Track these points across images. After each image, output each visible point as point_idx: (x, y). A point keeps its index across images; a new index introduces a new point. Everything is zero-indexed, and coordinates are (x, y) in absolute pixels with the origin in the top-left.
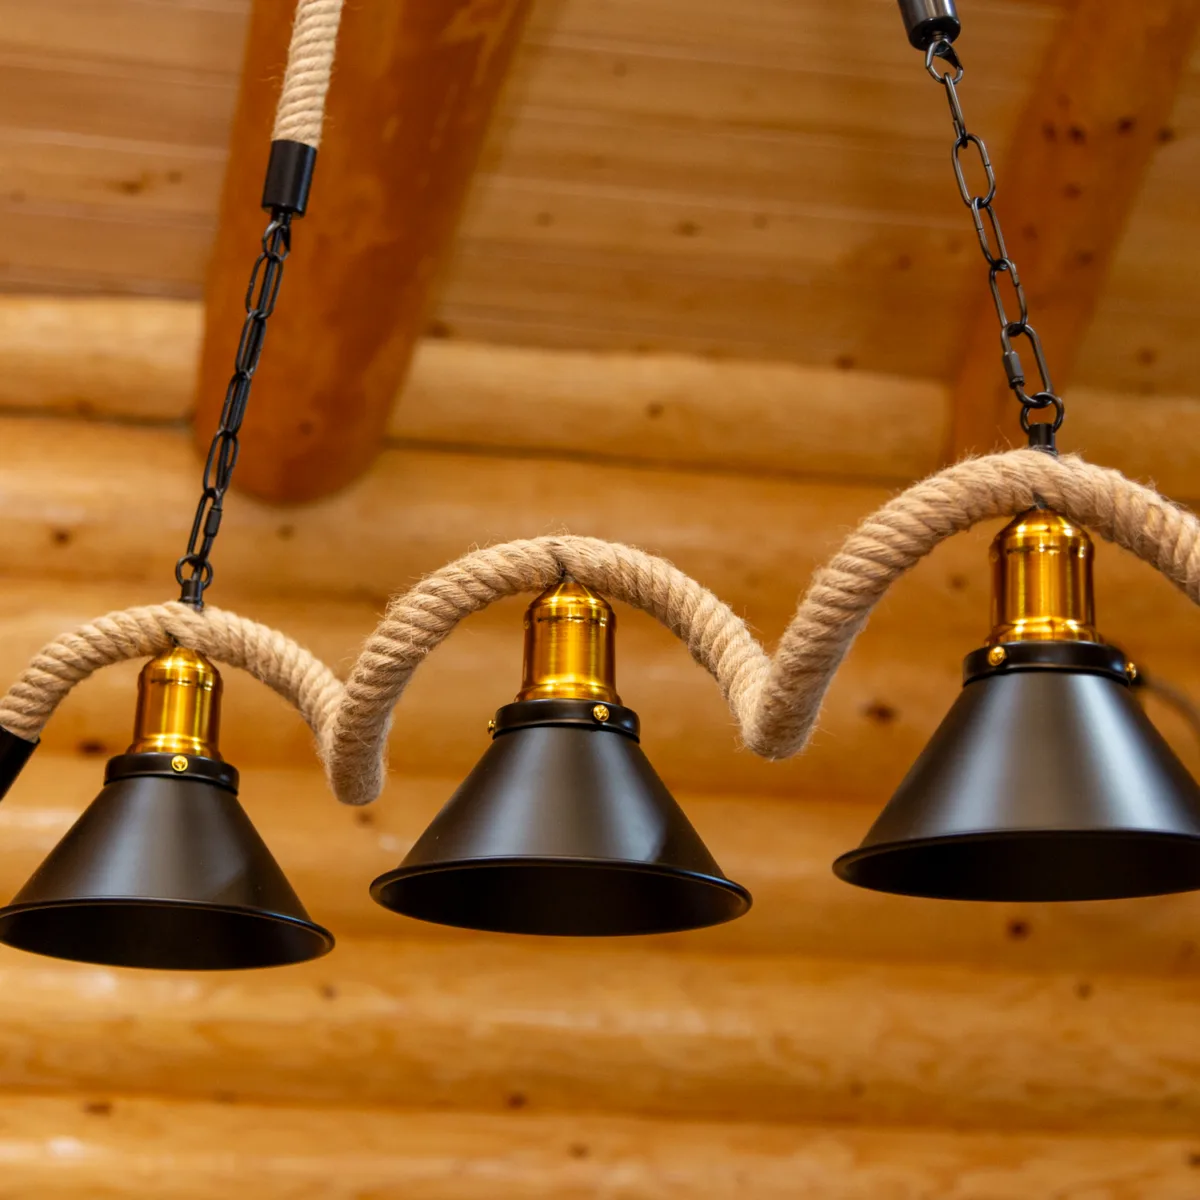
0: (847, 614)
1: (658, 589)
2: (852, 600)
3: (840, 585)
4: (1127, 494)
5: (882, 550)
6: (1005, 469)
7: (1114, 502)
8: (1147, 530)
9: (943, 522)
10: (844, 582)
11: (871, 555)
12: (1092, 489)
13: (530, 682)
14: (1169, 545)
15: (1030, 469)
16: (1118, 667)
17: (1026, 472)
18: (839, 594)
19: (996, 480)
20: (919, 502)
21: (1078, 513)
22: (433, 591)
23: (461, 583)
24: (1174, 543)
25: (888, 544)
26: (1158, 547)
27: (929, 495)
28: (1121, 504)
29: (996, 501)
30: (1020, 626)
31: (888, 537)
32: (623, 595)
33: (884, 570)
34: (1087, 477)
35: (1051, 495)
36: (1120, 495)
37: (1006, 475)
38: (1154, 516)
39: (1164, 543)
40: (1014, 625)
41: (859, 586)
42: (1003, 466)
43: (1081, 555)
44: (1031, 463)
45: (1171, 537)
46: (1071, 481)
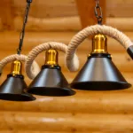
13: (46, 62)
20: (80, 34)
22: (33, 51)
23: (37, 49)
27: (82, 33)
37: (92, 29)
42: (92, 27)
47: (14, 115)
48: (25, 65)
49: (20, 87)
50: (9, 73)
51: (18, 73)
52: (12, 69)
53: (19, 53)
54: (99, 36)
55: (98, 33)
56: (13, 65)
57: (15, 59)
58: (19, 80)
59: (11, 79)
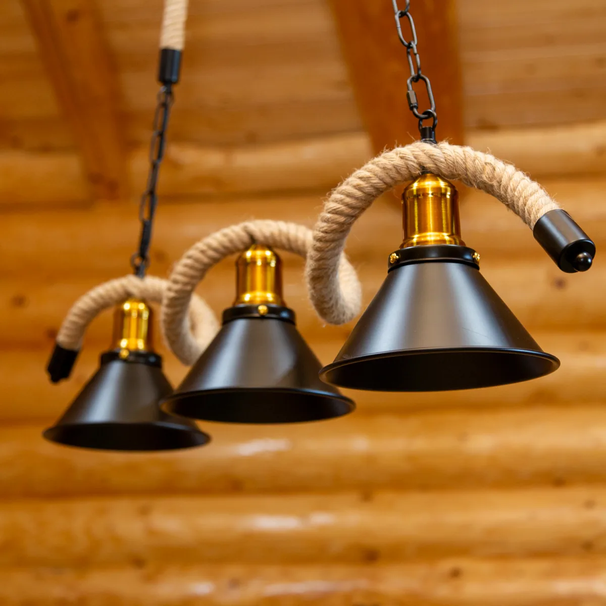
0: (328, 244)
1: (300, 243)
2: (329, 236)
3: (321, 230)
4: (473, 159)
5: (339, 208)
6: (401, 155)
7: (465, 164)
8: (485, 177)
9: (369, 188)
10: (323, 227)
11: (334, 211)
12: (452, 160)
13: (238, 298)
14: (498, 184)
15: (416, 153)
16: (468, 257)
17: (413, 154)
18: (321, 234)
19: (398, 161)
20: (356, 179)
21: (447, 174)
22: (190, 257)
23: (203, 252)
24: (500, 182)
25: (342, 204)
26: (492, 186)
27: (361, 175)
28: (470, 165)
29: (398, 172)
30: (415, 238)
31: (341, 200)
32: (283, 247)
33: (343, 218)
34: (449, 153)
35: (429, 165)
36: (468, 160)
37: (402, 158)
38: (488, 169)
39: (495, 183)
40: (413, 238)
41: (330, 229)
42: (400, 153)
43: (448, 197)
44: (417, 149)
45: (498, 179)
46: (438, 156)
47: (144, 512)
48: (162, 312)
49: (147, 396)
50: (105, 348)
51: (141, 345)
52: (119, 333)
53: (139, 271)
54: (429, 184)
55: (424, 172)
56: (122, 316)
57: (127, 296)
58: (143, 370)
59: (115, 370)
